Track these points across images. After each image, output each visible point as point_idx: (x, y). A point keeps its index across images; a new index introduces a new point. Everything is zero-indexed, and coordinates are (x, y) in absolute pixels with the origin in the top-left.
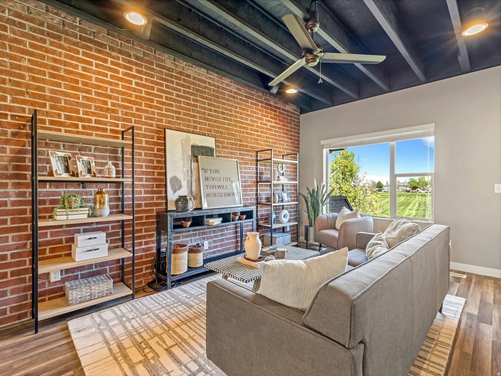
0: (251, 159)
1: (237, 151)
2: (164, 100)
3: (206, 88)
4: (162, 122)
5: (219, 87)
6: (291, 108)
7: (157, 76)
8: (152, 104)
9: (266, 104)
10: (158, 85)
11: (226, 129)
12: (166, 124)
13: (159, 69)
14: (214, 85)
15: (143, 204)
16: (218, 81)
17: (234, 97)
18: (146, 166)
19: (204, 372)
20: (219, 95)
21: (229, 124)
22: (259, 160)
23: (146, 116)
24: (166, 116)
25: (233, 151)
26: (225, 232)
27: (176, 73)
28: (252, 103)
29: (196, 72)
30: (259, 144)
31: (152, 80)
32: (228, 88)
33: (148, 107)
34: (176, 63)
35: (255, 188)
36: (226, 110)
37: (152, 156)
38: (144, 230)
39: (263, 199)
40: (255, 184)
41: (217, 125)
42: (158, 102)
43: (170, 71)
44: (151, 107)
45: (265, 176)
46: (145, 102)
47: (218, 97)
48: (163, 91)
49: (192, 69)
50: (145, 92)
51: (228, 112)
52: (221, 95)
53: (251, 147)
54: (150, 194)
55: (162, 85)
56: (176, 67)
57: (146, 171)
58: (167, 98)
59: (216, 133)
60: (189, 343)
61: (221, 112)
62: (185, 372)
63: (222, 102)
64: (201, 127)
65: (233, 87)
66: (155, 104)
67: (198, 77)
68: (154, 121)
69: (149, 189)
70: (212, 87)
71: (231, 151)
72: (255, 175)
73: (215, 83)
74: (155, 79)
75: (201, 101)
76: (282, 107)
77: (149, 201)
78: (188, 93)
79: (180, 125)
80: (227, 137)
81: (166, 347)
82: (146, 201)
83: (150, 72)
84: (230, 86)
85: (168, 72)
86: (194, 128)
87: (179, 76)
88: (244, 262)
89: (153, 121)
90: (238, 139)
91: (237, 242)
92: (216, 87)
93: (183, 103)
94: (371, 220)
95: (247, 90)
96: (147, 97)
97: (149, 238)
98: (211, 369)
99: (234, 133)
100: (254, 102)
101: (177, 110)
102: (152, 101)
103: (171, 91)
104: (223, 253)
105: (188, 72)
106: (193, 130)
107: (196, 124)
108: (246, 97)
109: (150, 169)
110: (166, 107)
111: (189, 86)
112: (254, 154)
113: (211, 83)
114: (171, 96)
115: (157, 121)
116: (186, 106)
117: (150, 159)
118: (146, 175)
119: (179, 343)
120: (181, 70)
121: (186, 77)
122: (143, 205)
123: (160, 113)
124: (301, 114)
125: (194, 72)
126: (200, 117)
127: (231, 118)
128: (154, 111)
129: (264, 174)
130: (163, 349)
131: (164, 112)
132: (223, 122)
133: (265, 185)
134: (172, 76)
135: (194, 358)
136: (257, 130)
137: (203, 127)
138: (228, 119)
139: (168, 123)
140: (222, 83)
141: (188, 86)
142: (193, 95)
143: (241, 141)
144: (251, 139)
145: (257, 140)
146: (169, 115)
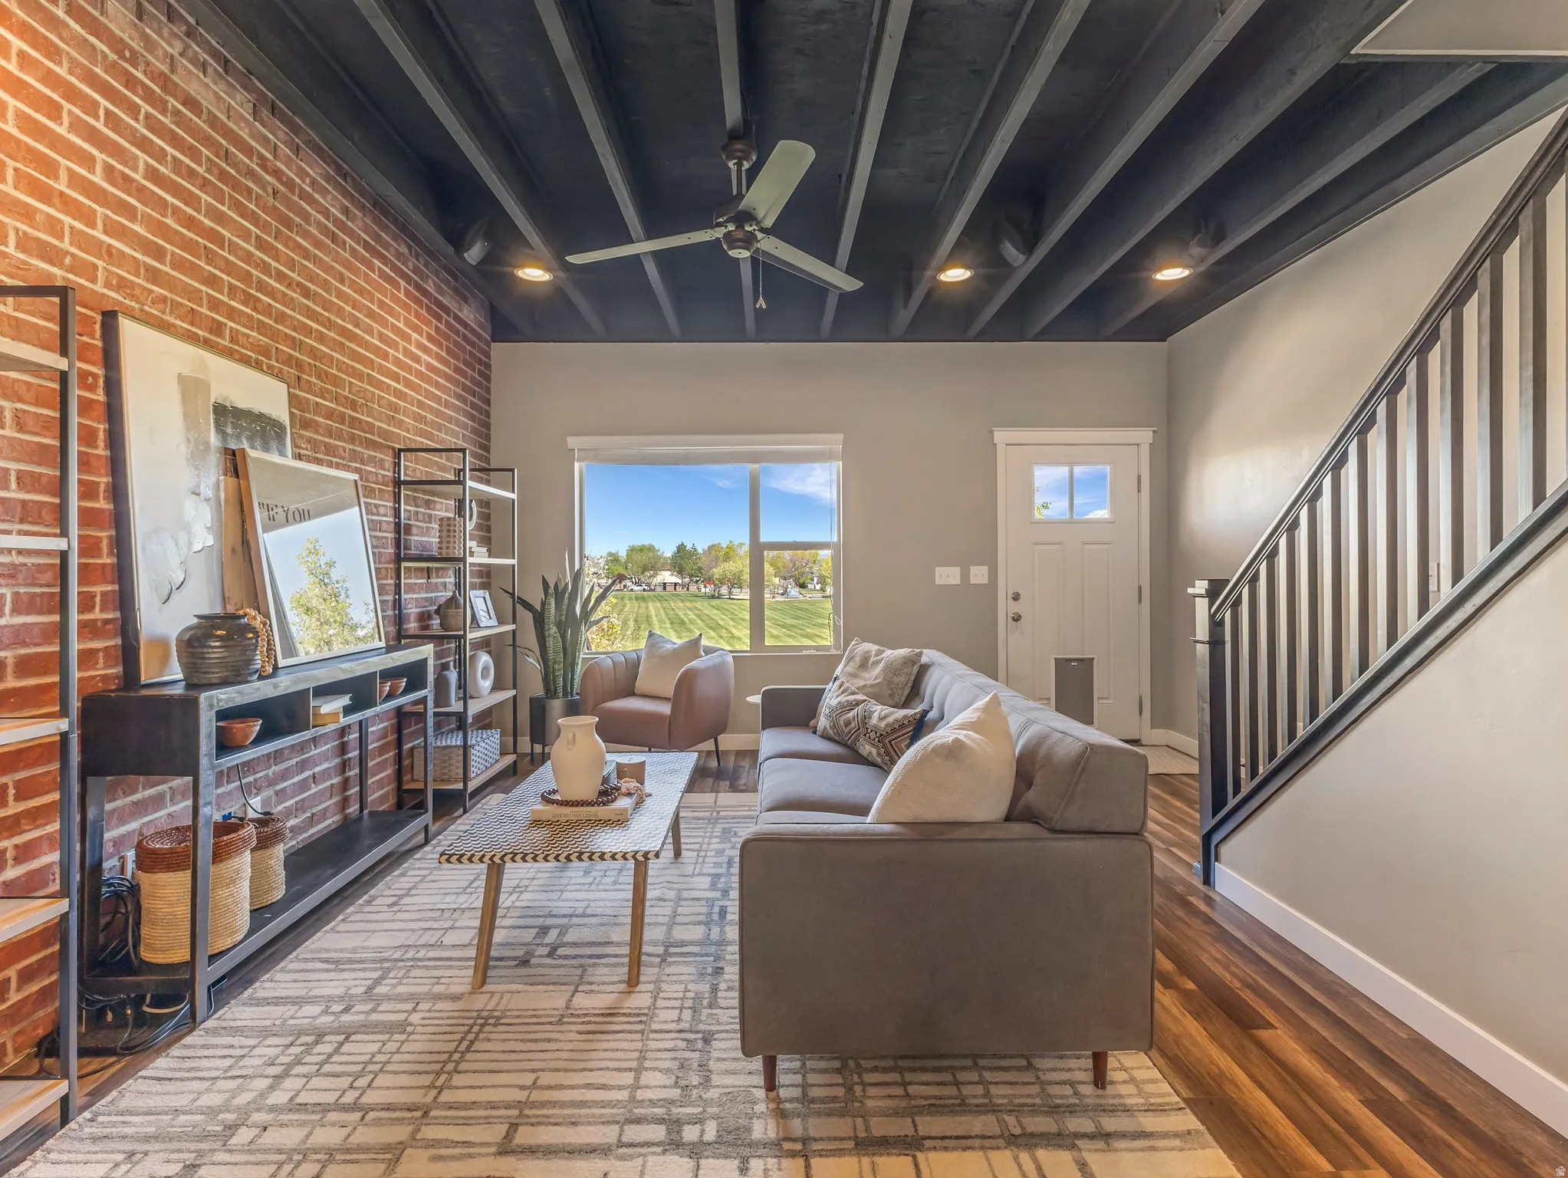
0: (380, 478)
1: (345, 441)
2: (98, 178)
3: (250, 173)
4: (94, 281)
5: (290, 185)
6: (472, 316)
7: (72, 60)
8: (51, 182)
9: (418, 287)
10: (74, 104)
11: (313, 353)
12: (106, 291)
13: (77, 28)
14: (277, 173)
15: (10, 662)
16: (288, 162)
17: (334, 238)
18: (20, 476)
19: (689, 1123)
20: (291, 215)
21: (321, 338)
22: (406, 483)
23: (25, 233)
24: (110, 254)
25: (331, 441)
26: (312, 753)
27: (145, 73)
28: (383, 275)
29: (219, 98)
30: (400, 424)
31: (50, 71)
32: (317, 196)
33: (31, 195)
34: (148, 30)
35: (392, 582)
36: (311, 281)
37: (47, 429)
38: (12, 791)
39: (412, 618)
40: (392, 566)
41: (286, 334)
42: (74, 180)
43: (122, 57)
44: (45, 194)
45: (416, 538)
46: (19, 165)
47: (289, 224)
48: (93, 136)
49: (207, 80)
50: (20, 115)
51: (320, 291)
52: (297, 219)
53: (383, 433)
54: (40, 613)
55: (92, 108)
56: (145, 48)
57: (24, 503)
58: (109, 170)
59: (282, 364)
60: (547, 1102)
61: (299, 284)
62: (644, 1155)
63: (300, 246)
64: (238, 331)
65: (333, 202)
66: (61, 185)
67: (226, 120)
68: (60, 264)
69: (38, 590)
70: (268, 178)
71: (327, 440)
72: (391, 535)
73: (279, 164)
74: (62, 71)
75: (236, 221)
76: (453, 305)
77: (36, 645)
78: (191, 174)
79: (161, 306)
80: (315, 384)
81: (493, 1150)
82: (24, 644)
83: (42, 30)
84: (324, 192)
85: (116, 57)
86: (211, 331)
87: (158, 91)
88: (566, 816)
89: (54, 265)
90: (346, 398)
91: (345, 785)
92: (280, 180)
93: (173, 213)
94: (729, 659)
95: (368, 221)
96: (26, 144)
97: (37, 827)
98: (700, 1109)
99: (335, 372)
100: (388, 271)
101: (150, 237)
102: (51, 169)
103: (127, 145)
104: (305, 835)
105: (194, 89)
106: (207, 335)
107: (217, 313)
108: (366, 246)
109: (41, 493)
110: (109, 213)
111: (193, 145)
112: (388, 459)
113: (267, 159)
114: (127, 171)
115: (70, 270)
116: (184, 231)
117: (38, 444)
118: (22, 521)
119: (517, 1117)
120: (165, 68)
121: (184, 105)
122: (10, 670)
123: (82, 233)
124: (494, 341)
125: (211, 96)
126: (231, 287)
127: (326, 314)
128: (60, 222)
129: (414, 531)
130: (491, 1159)
131: (98, 234)
132: (304, 323)
133: (416, 569)
134: (130, 82)
135: (621, 1119)
136: (395, 373)
137: (244, 334)
138: (320, 319)
139: (118, 289)
140: (302, 173)
141: (191, 148)
142: (209, 188)
143: (353, 405)
144: (381, 402)
145: (395, 408)
146: (122, 253)
